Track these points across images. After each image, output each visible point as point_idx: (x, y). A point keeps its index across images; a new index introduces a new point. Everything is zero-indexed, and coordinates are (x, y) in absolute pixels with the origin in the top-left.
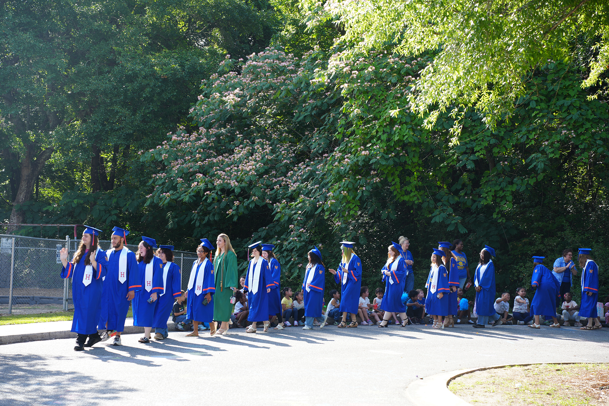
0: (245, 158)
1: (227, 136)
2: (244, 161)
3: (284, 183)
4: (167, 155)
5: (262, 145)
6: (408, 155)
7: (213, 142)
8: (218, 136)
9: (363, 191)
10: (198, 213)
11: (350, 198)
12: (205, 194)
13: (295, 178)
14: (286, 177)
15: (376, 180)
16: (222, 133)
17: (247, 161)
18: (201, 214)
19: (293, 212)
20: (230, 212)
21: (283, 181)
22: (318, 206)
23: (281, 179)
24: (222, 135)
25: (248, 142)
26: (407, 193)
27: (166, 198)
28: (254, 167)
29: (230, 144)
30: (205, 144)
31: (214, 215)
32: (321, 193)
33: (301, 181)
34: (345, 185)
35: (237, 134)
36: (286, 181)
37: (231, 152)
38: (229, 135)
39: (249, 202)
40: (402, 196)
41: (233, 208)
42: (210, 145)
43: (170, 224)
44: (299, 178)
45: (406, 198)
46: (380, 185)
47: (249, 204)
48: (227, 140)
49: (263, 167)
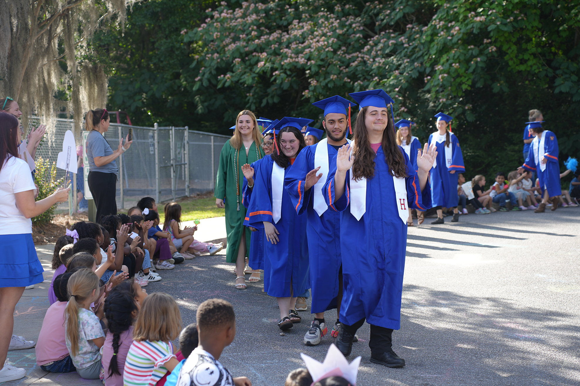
0: (310, 34)
1: (277, 11)
2: (308, 36)
3: (360, 59)
4: (219, 34)
5: (327, 19)
6: (527, 19)
7: (264, 18)
8: (267, 12)
9: (477, 62)
10: (253, 95)
11: (462, 71)
12: (274, 74)
13: (373, 53)
14: (360, 52)
15: (491, 49)
16: (271, 7)
17: (312, 37)
18: (256, 96)
19: (388, 89)
20: (306, 93)
21: (358, 57)
22: (426, 81)
23: (355, 54)
24: (272, 10)
25: (306, 17)
26: (523, 62)
27: (226, 81)
28: (326, 43)
29: (281, 20)
30: (256, 20)
31: (273, 97)
32: (412, 67)
33: (381, 56)
34: (456, 57)
35: (288, 9)
36: (363, 58)
37: (285, 29)
38: (279, 9)
39: (327, 81)
40: (517, 65)
41: (310, 88)
42: (261, 21)
43: (200, 109)
44: (379, 52)
45: (522, 68)
46: (496, 55)
47: (327, 85)
48: (277, 16)
49: (336, 43)
